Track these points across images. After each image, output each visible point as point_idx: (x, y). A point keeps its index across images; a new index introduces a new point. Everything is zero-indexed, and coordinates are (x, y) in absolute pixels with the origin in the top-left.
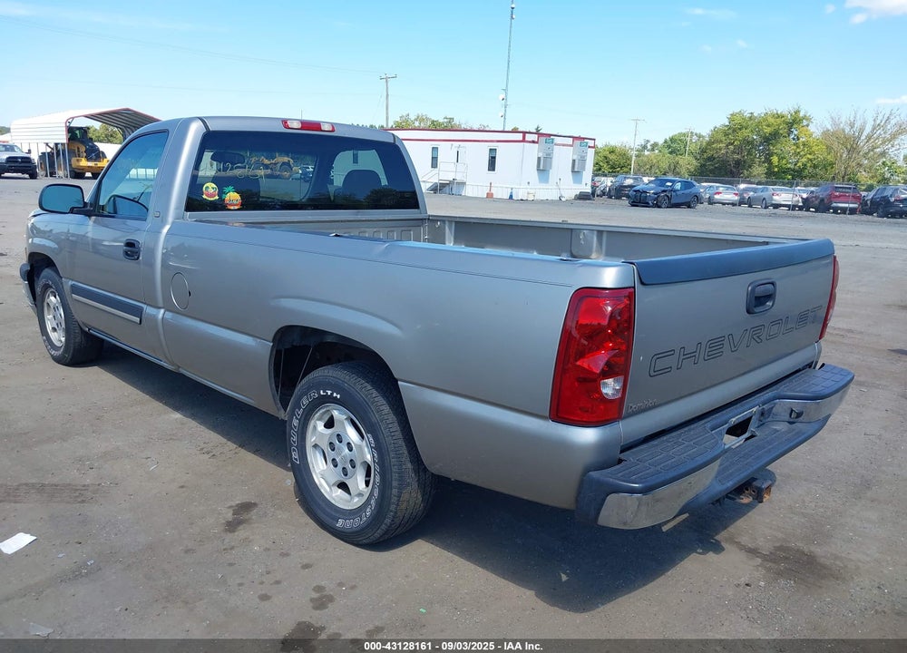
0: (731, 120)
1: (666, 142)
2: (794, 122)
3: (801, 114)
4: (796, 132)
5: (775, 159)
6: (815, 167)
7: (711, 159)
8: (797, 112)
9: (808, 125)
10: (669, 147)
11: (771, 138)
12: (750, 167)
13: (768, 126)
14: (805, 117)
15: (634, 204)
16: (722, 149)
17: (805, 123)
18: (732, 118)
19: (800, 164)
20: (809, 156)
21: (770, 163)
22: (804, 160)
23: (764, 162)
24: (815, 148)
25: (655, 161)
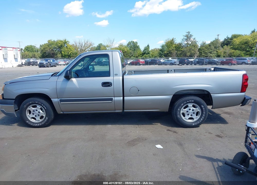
0: (49, 42)
1: (25, 48)
2: (65, 42)
3: (67, 41)
4: (66, 45)
5: (63, 52)
6: (73, 54)
7: (45, 53)
8: (65, 40)
9: (69, 43)
10: (27, 50)
11: (61, 47)
12: (56, 55)
13: (59, 44)
14: (68, 41)
15: (40, 67)
16: (48, 50)
17: (68, 43)
18: (49, 41)
19: (69, 53)
20: (71, 52)
21: (62, 53)
22: (70, 52)
23: (60, 53)
24: (72, 49)
25: (27, 54)
